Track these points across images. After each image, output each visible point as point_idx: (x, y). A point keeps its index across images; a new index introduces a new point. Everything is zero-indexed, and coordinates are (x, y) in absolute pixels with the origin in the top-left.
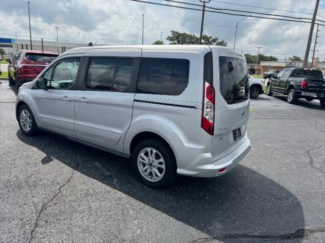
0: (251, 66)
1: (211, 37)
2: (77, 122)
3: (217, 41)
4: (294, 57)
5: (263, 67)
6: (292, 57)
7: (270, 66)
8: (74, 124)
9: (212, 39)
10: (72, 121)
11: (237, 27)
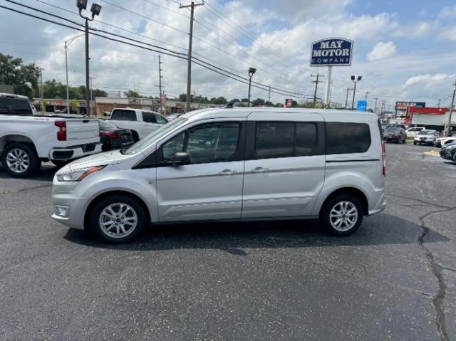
0: (81, 104)
1: (9, 57)
2: (245, 197)
3: (21, 64)
4: (131, 92)
5: (99, 104)
6: (127, 91)
7: (115, 104)
8: (242, 200)
9: (12, 59)
10: (239, 198)
11: (66, 47)
